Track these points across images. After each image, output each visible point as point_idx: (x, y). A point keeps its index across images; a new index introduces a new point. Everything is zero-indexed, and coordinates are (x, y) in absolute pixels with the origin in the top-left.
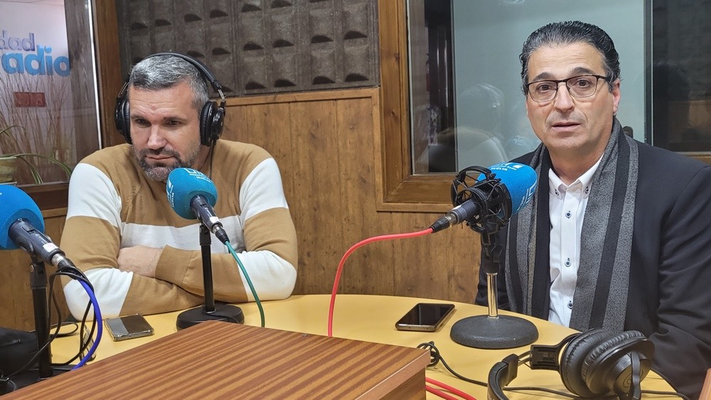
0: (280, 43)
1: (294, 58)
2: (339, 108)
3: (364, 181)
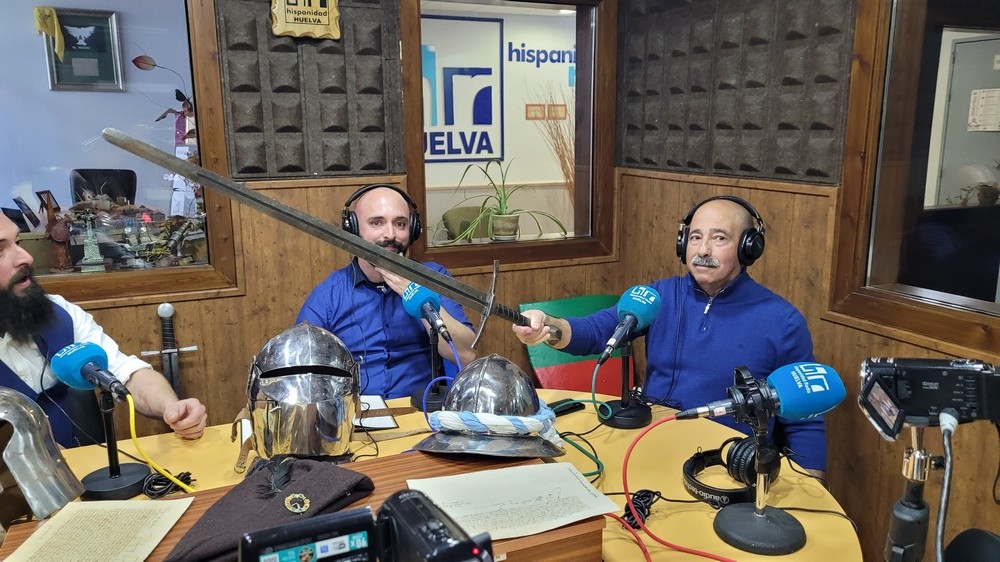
0: (749, 126)
1: (760, 144)
2: (796, 202)
3: (811, 284)
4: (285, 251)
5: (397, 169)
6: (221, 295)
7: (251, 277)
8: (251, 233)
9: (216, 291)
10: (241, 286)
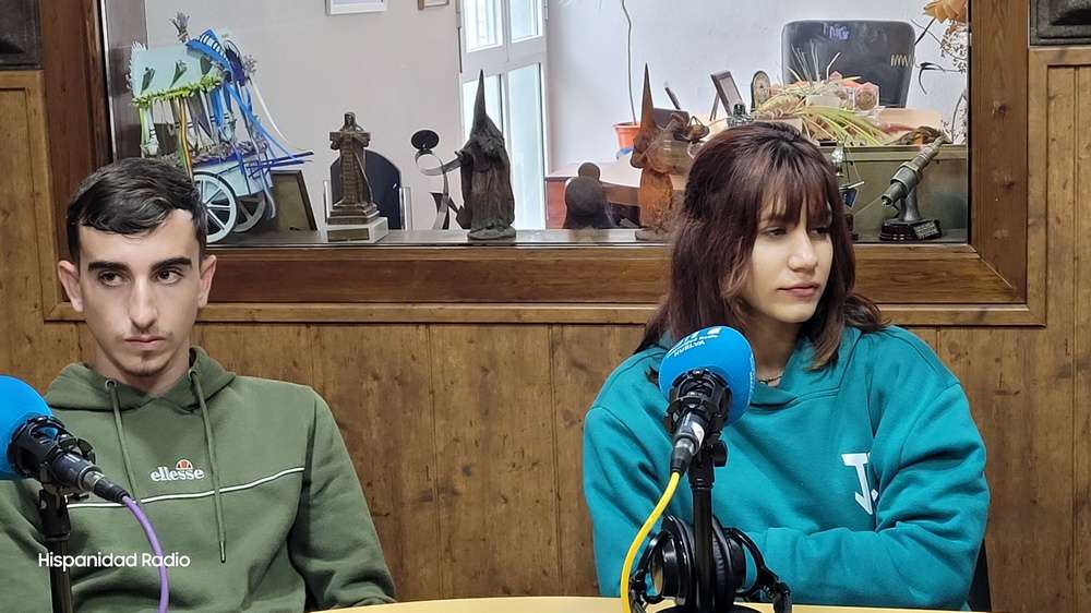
6: (987, 321)
7: (1062, 284)
8: (1071, 175)
9: (976, 309)
10: (1035, 303)
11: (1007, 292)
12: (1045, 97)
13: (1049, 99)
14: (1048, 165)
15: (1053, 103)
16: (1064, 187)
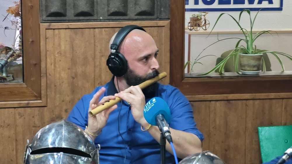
4: (76, 75)
5: (163, 15)
6: (29, 105)
7: (51, 93)
8: (53, 61)
9: (26, 102)
10: (44, 99)
11: (35, 96)
12: (45, 39)
13: (46, 38)
14: (46, 58)
15: (47, 40)
16: (51, 65)
